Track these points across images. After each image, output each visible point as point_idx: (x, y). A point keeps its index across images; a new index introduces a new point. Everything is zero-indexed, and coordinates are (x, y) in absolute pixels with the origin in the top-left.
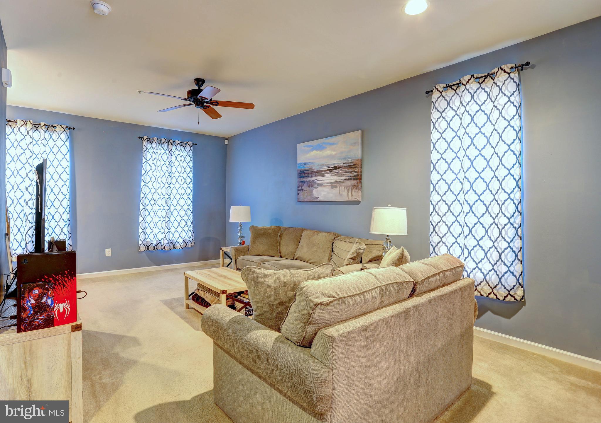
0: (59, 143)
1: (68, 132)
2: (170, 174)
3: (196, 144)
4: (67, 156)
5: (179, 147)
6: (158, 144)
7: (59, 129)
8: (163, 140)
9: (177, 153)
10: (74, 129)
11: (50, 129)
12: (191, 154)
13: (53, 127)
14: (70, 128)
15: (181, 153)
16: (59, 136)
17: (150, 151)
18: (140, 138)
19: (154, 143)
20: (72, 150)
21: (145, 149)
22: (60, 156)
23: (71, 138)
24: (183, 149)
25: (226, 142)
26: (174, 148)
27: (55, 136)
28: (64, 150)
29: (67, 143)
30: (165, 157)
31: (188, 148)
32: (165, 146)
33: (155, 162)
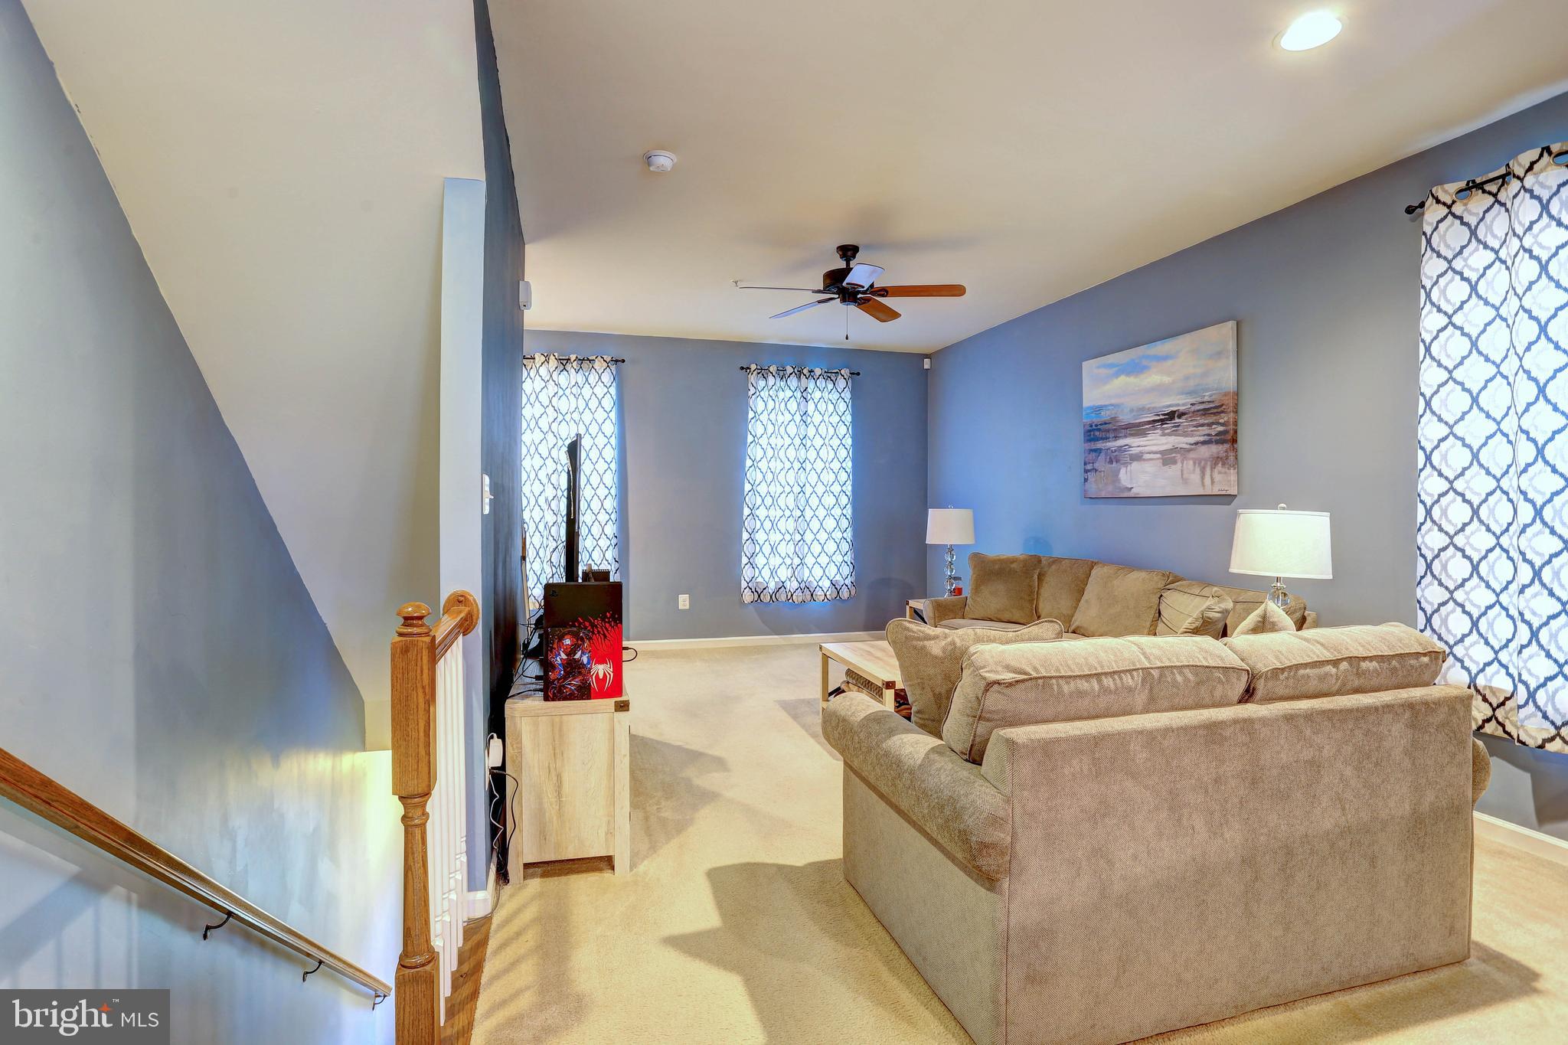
0: (600, 390)
1: (613, 368)
2: (804, 442)
3: (858, 374)
4: (613, 415)
5: (821, 383)
6: (778, 379)
7: (599, 365)
8: (789, 370)
9: (817, 395)
10: (623, 361)
11: (585, 365)
12: (847, 395)
13: (590, 361)
14: (617, 361)
15: (826, 394)
16: (600, 378)
17: (762, 394)
18: (742, 368)
19: (771, 380)
20: (621, 403)
21: (753, 390)
22: (600, 415)
23: (619, 379)
24: (830, 386)
25: (927, 363)
26: (811, 385)
27: (593, 378)
28: (608, 403)
29: (613, 390)
30: (793, 406)
31: (841, 383)
32: (793, 382)
33: (773, 417)
